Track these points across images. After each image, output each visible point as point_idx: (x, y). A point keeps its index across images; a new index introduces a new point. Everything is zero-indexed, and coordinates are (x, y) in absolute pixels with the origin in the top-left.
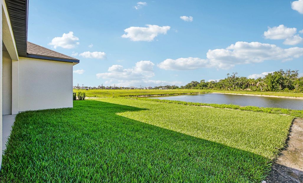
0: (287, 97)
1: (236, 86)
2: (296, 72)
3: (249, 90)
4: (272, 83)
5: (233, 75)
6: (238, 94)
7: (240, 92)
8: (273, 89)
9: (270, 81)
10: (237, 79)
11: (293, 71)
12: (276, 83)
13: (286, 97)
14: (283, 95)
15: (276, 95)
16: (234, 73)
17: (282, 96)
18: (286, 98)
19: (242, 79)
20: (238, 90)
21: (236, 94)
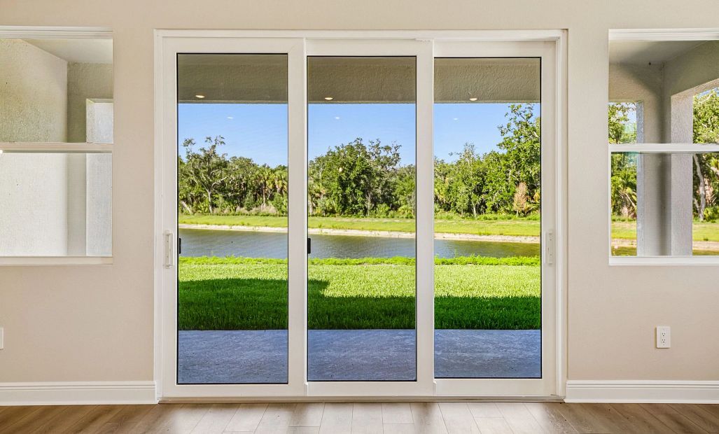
0: (395, 235)
1: (220, 196)
2: (393, 150)
3: (271, 209)
4: (343, 185)
5: (208, 147)
6: (235, 228)
7: (240, 219)
8: (347, 207)
9: (336, 180)
10: (223, 165)
11: (387, 148)
12: (354, 185)
13: (392, 233)
14: (383, 227)
15: (363, 229)
16: (213, 139)
17: (380, 230)
18: (393, 237)
19: (241, 167)
20: (226, 211)
21: (226, 228)
